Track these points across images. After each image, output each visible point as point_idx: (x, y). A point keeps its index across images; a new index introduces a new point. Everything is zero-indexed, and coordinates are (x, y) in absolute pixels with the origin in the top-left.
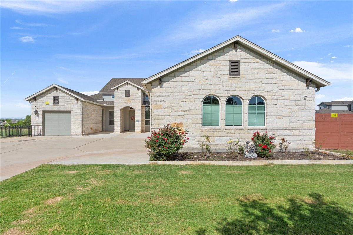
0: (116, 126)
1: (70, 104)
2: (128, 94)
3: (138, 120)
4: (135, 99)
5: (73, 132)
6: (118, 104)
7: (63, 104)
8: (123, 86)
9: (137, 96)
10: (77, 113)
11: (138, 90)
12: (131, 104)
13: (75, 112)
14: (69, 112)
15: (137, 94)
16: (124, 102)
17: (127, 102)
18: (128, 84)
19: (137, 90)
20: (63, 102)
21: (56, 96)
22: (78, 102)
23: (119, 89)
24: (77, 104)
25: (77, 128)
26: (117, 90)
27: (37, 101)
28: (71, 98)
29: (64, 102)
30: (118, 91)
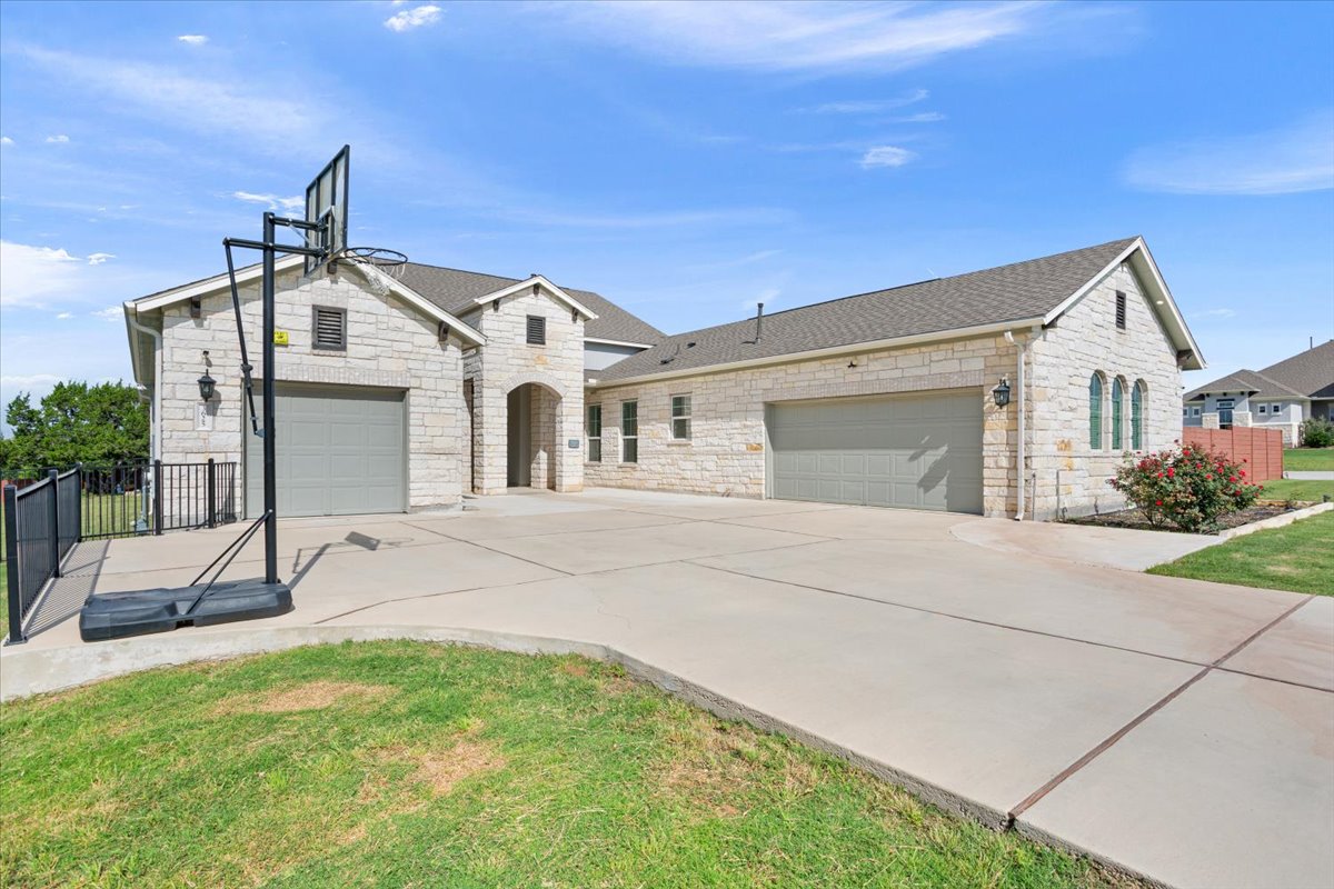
0: (490, 465)
1: (406, 355)
2: (536, 330)
3: (574, 438)
4: (565, 353)
5: (423, 493)
6: (500, 370)
7: (370, 351)
8: (518, 297)
9: (571, 344)
10: (442, 402)
11: (574, 320)
12: (550, 372)
13: (429, 393)
14: (400, 394)
15: (569, 337)
16: (522, 362)
17: (532, 363)
18: (536, 293)
19: (571, 322)
20: (366, 341)
21: (329, 304)
22: (444, 350)
23: (501, 308)
24: (442, 359)
25: (441, 472)
26: (496, 309)
27: (206, 323)
28: (412, 325)
29: (375, 342)
30: (500, 313)
